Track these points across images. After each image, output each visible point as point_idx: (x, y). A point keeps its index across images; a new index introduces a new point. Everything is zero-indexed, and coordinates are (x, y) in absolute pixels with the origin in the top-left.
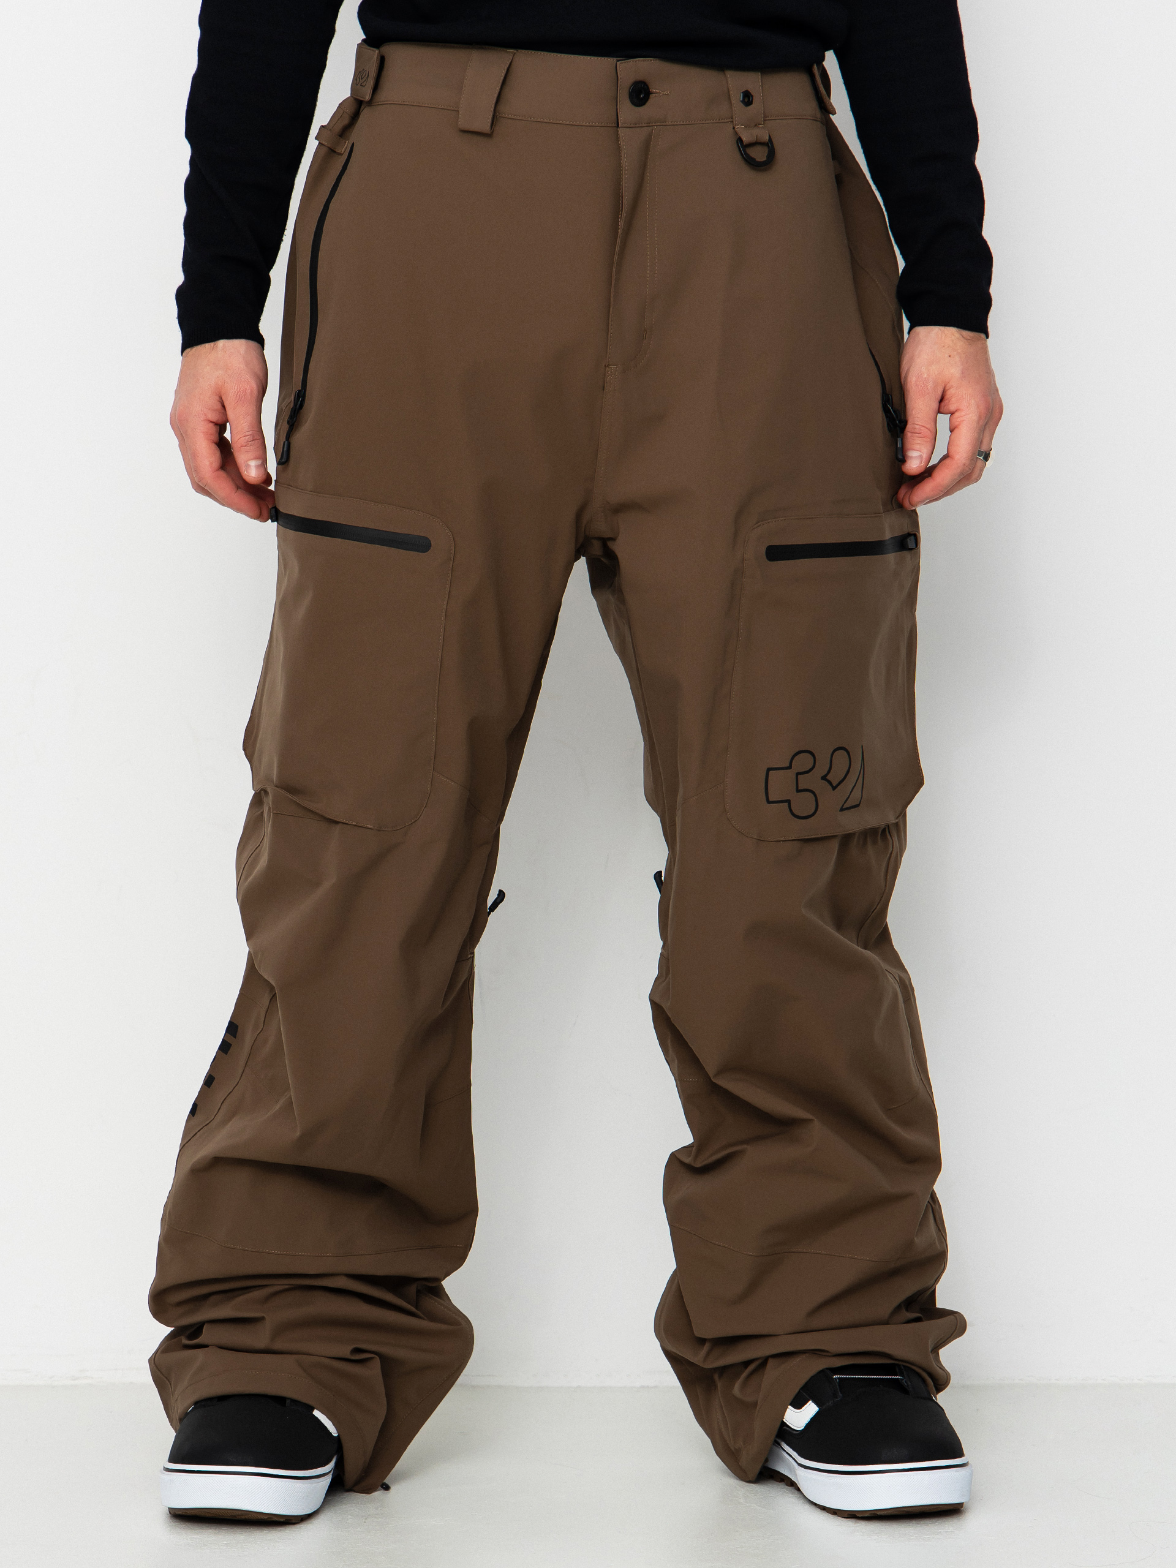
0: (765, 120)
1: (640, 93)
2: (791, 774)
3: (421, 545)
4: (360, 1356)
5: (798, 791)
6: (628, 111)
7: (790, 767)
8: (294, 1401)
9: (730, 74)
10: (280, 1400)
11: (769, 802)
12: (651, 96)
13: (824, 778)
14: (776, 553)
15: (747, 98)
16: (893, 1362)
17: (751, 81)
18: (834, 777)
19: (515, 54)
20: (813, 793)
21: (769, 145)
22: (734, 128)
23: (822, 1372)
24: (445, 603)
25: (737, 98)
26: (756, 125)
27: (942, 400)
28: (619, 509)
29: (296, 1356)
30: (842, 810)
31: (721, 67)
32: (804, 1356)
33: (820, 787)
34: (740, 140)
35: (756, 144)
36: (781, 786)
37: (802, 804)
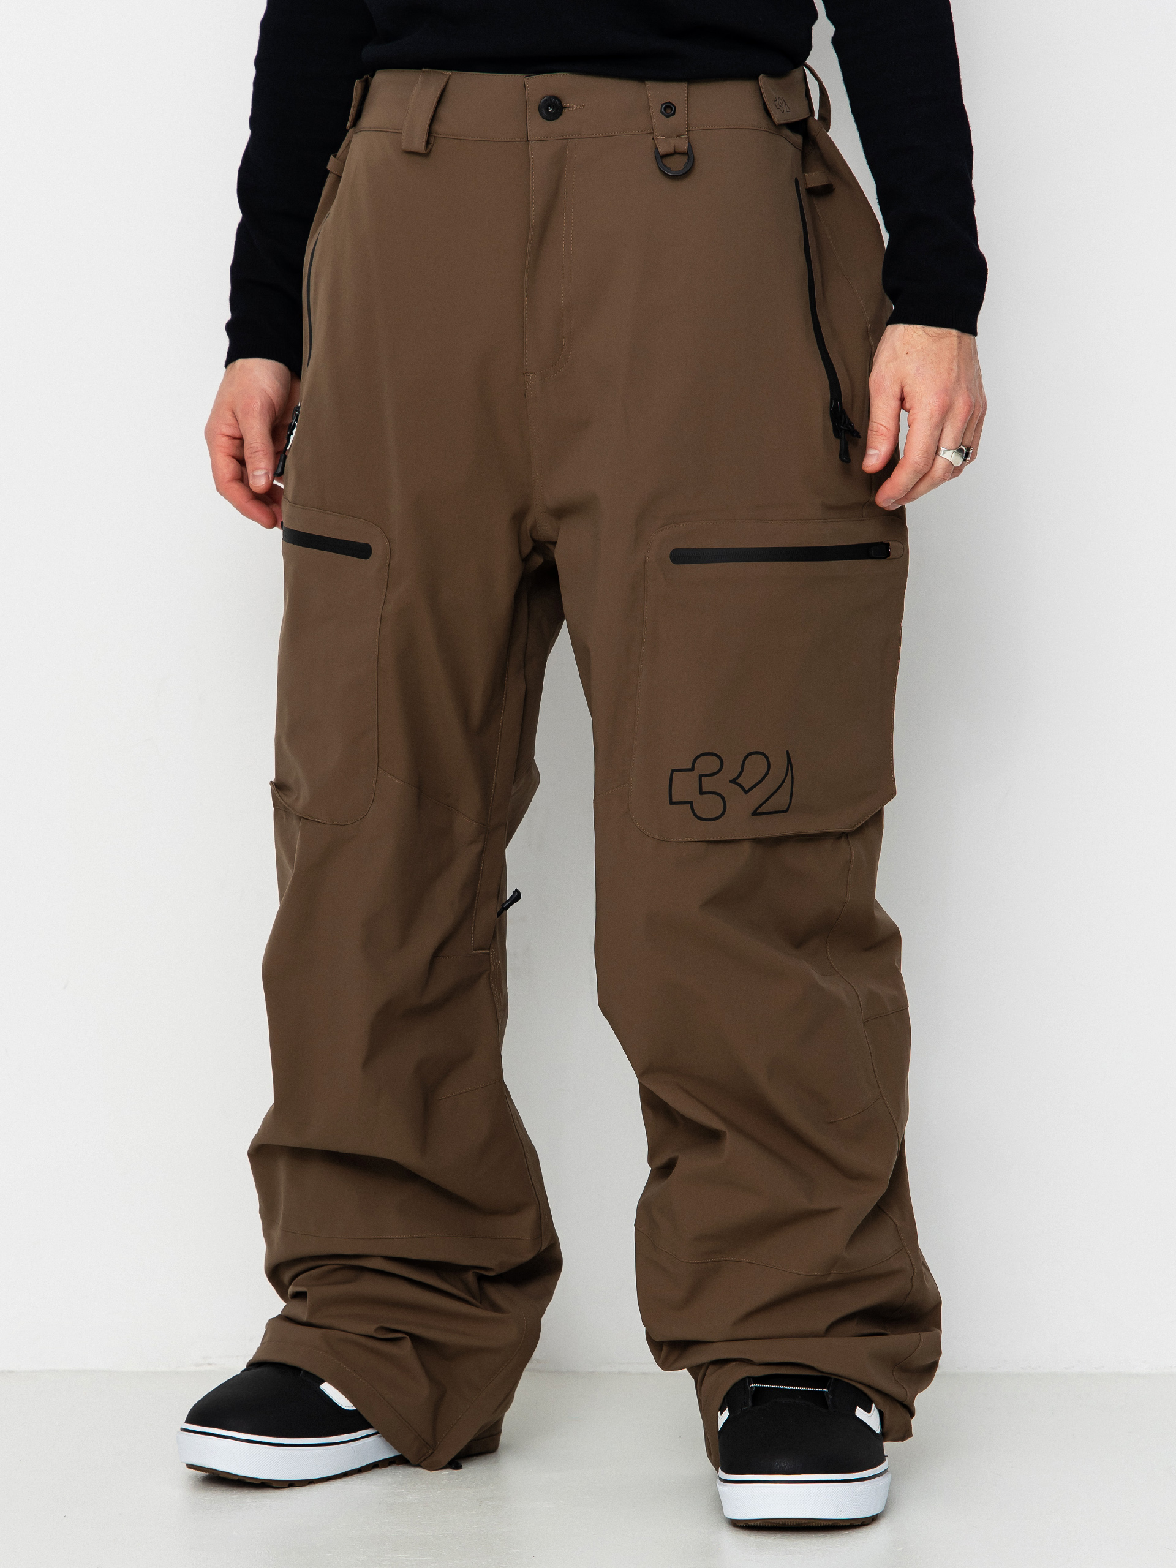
0: (688, 131)
1: (553, 108)
2: (695, 775)
3: (362, 551)
4: (391, 1336)
5: (702, 793)
6: (538, 126)
7: (692, 769)
8: (307, 1373)
9: (649, 85)
10: (296, 1370)
11: (672, 803)
12: (565, 111)
13: (734, 781)
14: (680, 557)
15: (669, 109)
16: (820, 1374)
17: (675, 92)
18: (747, 781)
19: (450, 76)
20: (723, 798)
21: (689, 154)
22: (653, 139)
23: (744, 1379)
24: (381, 607)
25: (656, 110)
26: (678, 136)
27: (902, 400)
28: (561, 513)
29: (324, 1330)
30: (755, 813)
31: (641, 78)
32: (735, 1363)
33: (729, 790)
34: (657, 149)
35: (675, 153)
36: (685, 786)
37: (708, 806)
